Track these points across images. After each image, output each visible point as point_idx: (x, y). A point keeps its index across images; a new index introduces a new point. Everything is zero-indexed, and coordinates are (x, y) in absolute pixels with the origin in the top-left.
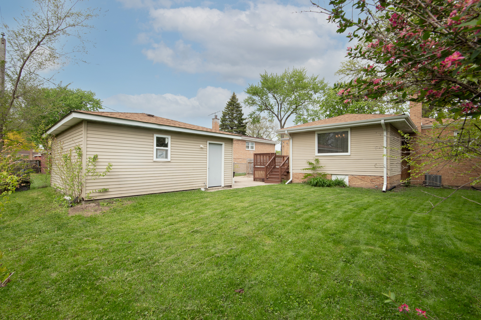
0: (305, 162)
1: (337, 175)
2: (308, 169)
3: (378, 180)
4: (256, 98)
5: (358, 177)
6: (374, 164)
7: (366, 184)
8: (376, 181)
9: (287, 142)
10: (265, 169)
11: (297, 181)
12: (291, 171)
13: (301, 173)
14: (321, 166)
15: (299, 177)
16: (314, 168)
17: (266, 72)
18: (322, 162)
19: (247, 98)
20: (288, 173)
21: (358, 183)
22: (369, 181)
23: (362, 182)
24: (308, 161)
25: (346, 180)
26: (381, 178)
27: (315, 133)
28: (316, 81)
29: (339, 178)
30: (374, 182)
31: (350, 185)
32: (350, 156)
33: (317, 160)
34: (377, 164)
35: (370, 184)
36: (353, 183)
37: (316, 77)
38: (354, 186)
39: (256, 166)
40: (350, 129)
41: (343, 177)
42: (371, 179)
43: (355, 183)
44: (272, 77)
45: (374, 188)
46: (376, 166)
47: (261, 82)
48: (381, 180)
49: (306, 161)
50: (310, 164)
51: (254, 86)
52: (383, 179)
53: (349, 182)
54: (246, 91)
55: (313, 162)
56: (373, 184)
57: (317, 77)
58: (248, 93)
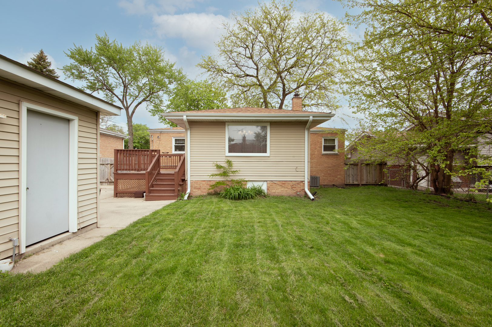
0: (211, 165)
1: (253, 182)
2: (217, 175)
3: (299, 185)
4: (86, 69)
5: (278, 183)
6: (295, 168)
7: (286, 190)
8: (297, 187)
9: (157, 135)
10: (147, 176)
11: (197, 193)
12: (189, 178)
13: (204, 181)
14: (235, 170)
15: (202, 186)
16: (225, 174)
17: (106, 35)
18: (236, 165)
19: (69, 65)
20: (184, 180)
21: (278, 191)
22: (290, 187)
23: (282, 189)
24: (215, 163)
25: (264, 187)
26: (302, 183)
27: (225, 125)
28: (173, 69)
29: (256, 184)
30: (294, 188)
31: (269, 193)
32: (269, 157)
33: (229, 163)
34: (298, 168)
35: (290, 191)
36: (273, 191)
37: (173, 63)
38: (274, 194)
39: (119, 172)
40: (269, 123)
41: (260, 184)
42: (291, 185)
43: (274, 191)
44: (115, 45)
45: (295, 194)
46: (297, 170)
47: (96, 46)
48: (302, 186)
49: (212, 163)
50: (219, 167)
51: (85, 50)
52: (304, 184)
53: (268, 189)
54: (70, 54)
55: (222, 165)
56: (294, 190)
57: (174, 65)
58: (72, 57)
